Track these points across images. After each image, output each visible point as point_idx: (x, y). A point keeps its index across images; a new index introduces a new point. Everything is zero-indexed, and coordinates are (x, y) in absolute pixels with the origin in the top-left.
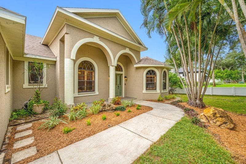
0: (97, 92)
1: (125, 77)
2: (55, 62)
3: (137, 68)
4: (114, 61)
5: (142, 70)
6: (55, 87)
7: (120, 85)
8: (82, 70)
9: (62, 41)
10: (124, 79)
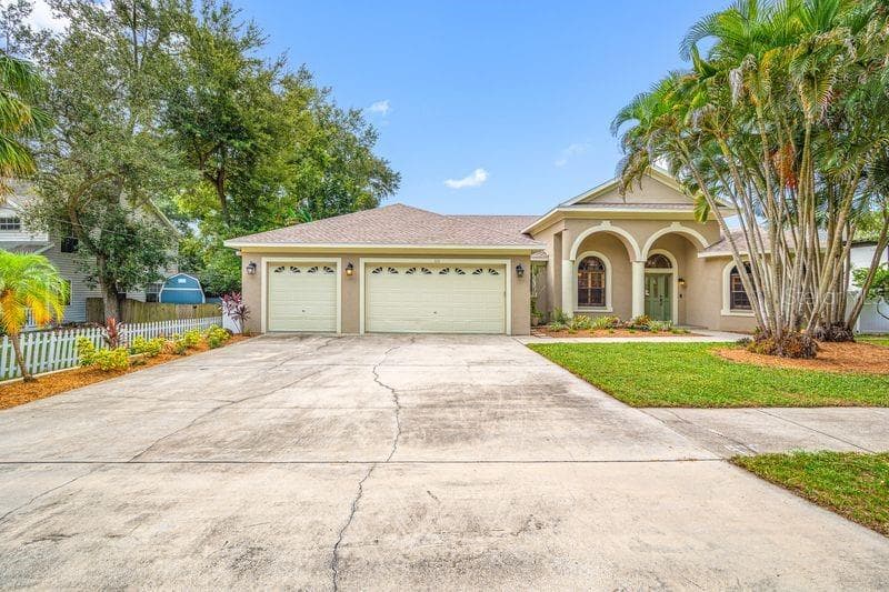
0: (609, 308)
1: (680, 280)
2: (547, 262)
3: (708, 260)
4: (640, 254)
5: (718, 265)
6: (547, 295)
7: (666, 296)
8: (585, 271)
9: (559, 236)
10: (675, 285)
